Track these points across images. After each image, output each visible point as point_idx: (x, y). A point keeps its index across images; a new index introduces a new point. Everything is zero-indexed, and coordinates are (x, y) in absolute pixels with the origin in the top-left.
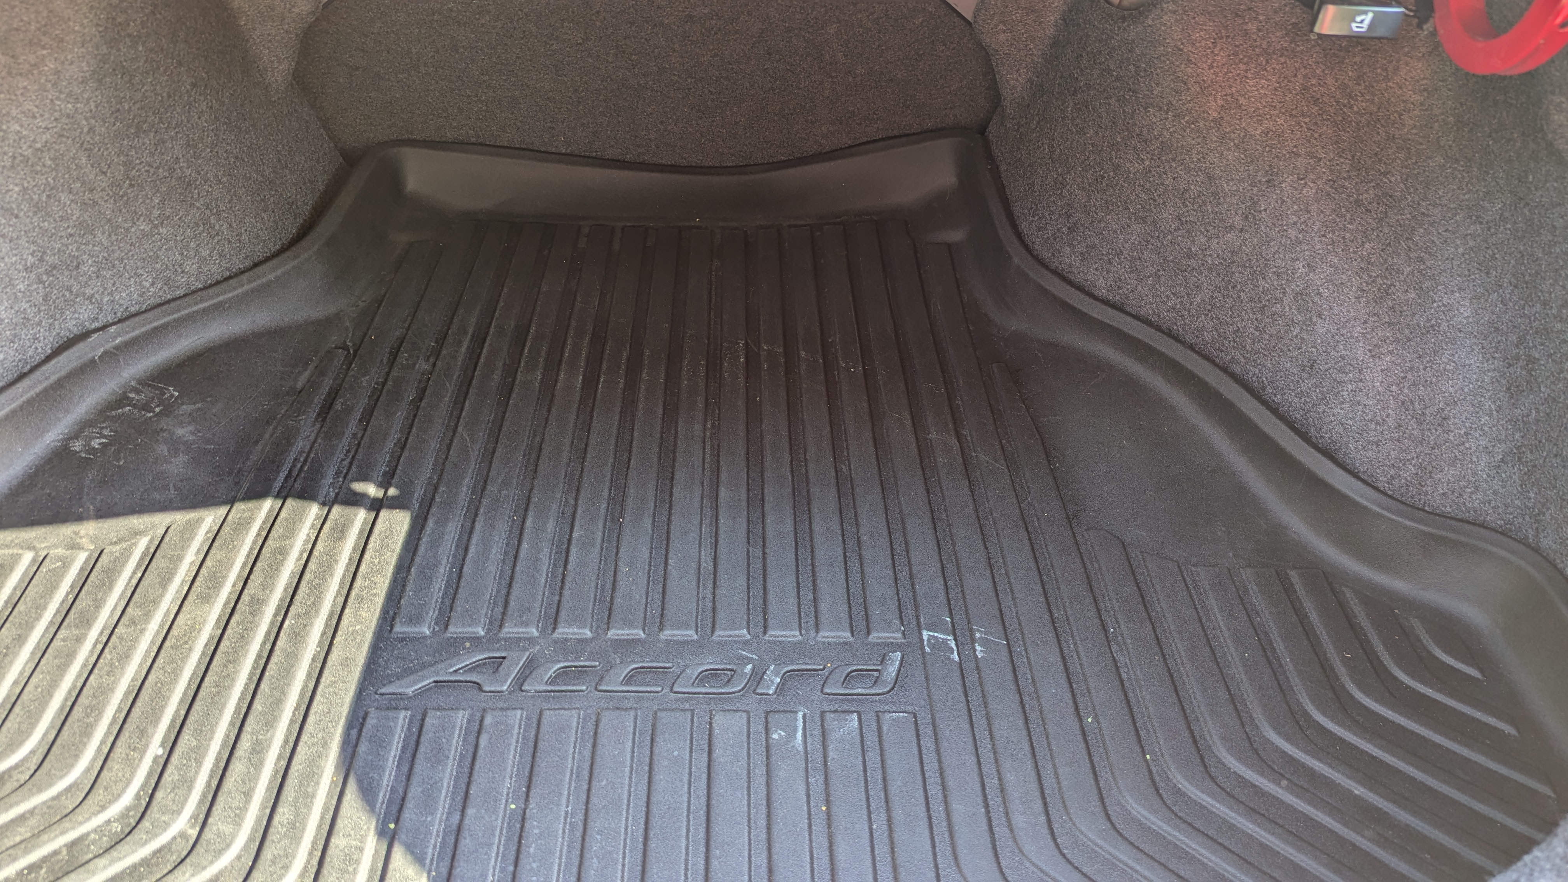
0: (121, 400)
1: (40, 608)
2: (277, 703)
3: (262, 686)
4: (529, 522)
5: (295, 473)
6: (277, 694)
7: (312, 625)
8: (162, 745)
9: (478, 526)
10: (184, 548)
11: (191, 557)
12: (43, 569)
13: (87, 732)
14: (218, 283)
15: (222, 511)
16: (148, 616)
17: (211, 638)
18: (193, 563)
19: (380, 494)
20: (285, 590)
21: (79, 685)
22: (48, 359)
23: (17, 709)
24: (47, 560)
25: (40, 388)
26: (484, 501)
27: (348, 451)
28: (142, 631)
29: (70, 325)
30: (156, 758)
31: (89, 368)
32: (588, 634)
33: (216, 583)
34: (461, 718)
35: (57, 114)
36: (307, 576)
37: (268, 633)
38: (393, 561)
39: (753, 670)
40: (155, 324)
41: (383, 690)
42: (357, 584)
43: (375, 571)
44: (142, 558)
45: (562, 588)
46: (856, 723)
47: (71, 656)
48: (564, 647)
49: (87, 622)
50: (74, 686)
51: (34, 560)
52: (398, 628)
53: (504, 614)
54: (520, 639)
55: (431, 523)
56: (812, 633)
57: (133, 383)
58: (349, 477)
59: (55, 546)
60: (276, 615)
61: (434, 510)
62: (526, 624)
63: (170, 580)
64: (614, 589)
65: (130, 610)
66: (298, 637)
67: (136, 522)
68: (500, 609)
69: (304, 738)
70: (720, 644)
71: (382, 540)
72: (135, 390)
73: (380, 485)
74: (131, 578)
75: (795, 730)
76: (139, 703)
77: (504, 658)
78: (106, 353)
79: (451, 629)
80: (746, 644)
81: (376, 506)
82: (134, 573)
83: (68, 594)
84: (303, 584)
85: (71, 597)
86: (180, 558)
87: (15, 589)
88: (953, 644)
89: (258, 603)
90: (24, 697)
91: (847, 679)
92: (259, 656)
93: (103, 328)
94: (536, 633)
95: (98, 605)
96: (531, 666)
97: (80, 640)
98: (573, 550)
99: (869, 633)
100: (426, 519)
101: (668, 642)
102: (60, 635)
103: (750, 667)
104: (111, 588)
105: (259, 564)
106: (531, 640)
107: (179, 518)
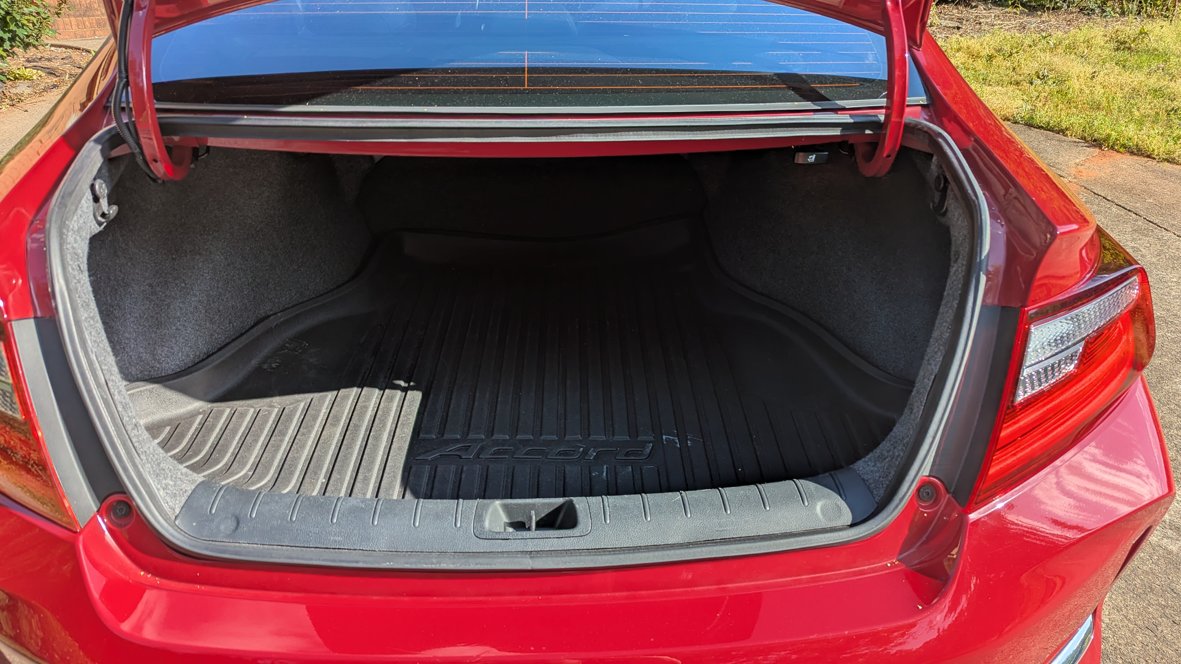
0: (283, 347)
1: (262, 430)
2: (372, 462)
3: (364, 457)
4: (477, 394)
5: (366, 377)
6: (371, 459)
7: (383, 434)
8: (324, 478)
9: (454, 397)
10: (321, 406)
11: (324, 410)
12: (260, 414)
13: (292, 473)
14: (322, 295)
15: (335, 393)
16: (310, 432)
17: (338, 440)
18: (325, 412)
19: (406, 385)
20: (369, 422)
21: (284, 458)
22: (252, 327)
23: (260, 465)
24: (261, 412)
25: (250, 339)
26: (456, 387)
27: (389, 369)
28: (309, 437)
29: (262, 313)
30: (322, 483)
31: (269, 332)
32: (508, 437)
33: (337, 420)
34: (453, 468)
35: (266, 216)
36: (378, 416)
37: (363, 438)
38: (416, 411)
39: (583, 450)
40: (297, 313)
41: (418, 458)
42: (401, 419)
43: (408, 414)
44: (302, 411)
45: (494, 420)
46: (630, 470)
47: (278, 447)
48: (497, 443)
49: (283, 434)
50: (282, 458)
51: (254, 412)
52: (422, 436)
53: (469, 430)
54: (476, 440)
55: (432, 396)
56: (611, 437)
57: (287, 340)
58: (391, 378)
59: (262, 406)
60: (366, 431)
61: (432, 390)
62: (479, 434)
63: (317, 418)
64: (518, 420)
65: (301, 429)
66: (378, 438)
67: (297, 397)
68: (467, 428)
69: (385, 475)
70: (568, 441)
71: (410, 402)
72: (287, 343)
73: (405, 382)
74: (299, 418)
75: (603, 472)
76: (312, 463)
77: (470, 446)
78: (277, 325)
79: (445, 435)
80: (580, 441)
81: (405, 390)
82: (300, 416)
83: (272, 425)
84: (376, 419)
85: (274, 426)
86: (320, 411)
87: (249, 423)
88: (677, 441)
89: (357, 427)
90: (262, 461)
91: (627, 454)
92: (361, 446)
93: (275, 314)
94: (483, 437)
95: (287, 429)
96: (482, 449)
97: (282, 441)
98: (499, 405)
99: (637, 437)
100: (429, 394)
101: (544, 440)
102: (273, 439)
103: (582, 449)
104: (291, 422)
105: (355, 412)
106: (482, 440)
107: (316, 396)
